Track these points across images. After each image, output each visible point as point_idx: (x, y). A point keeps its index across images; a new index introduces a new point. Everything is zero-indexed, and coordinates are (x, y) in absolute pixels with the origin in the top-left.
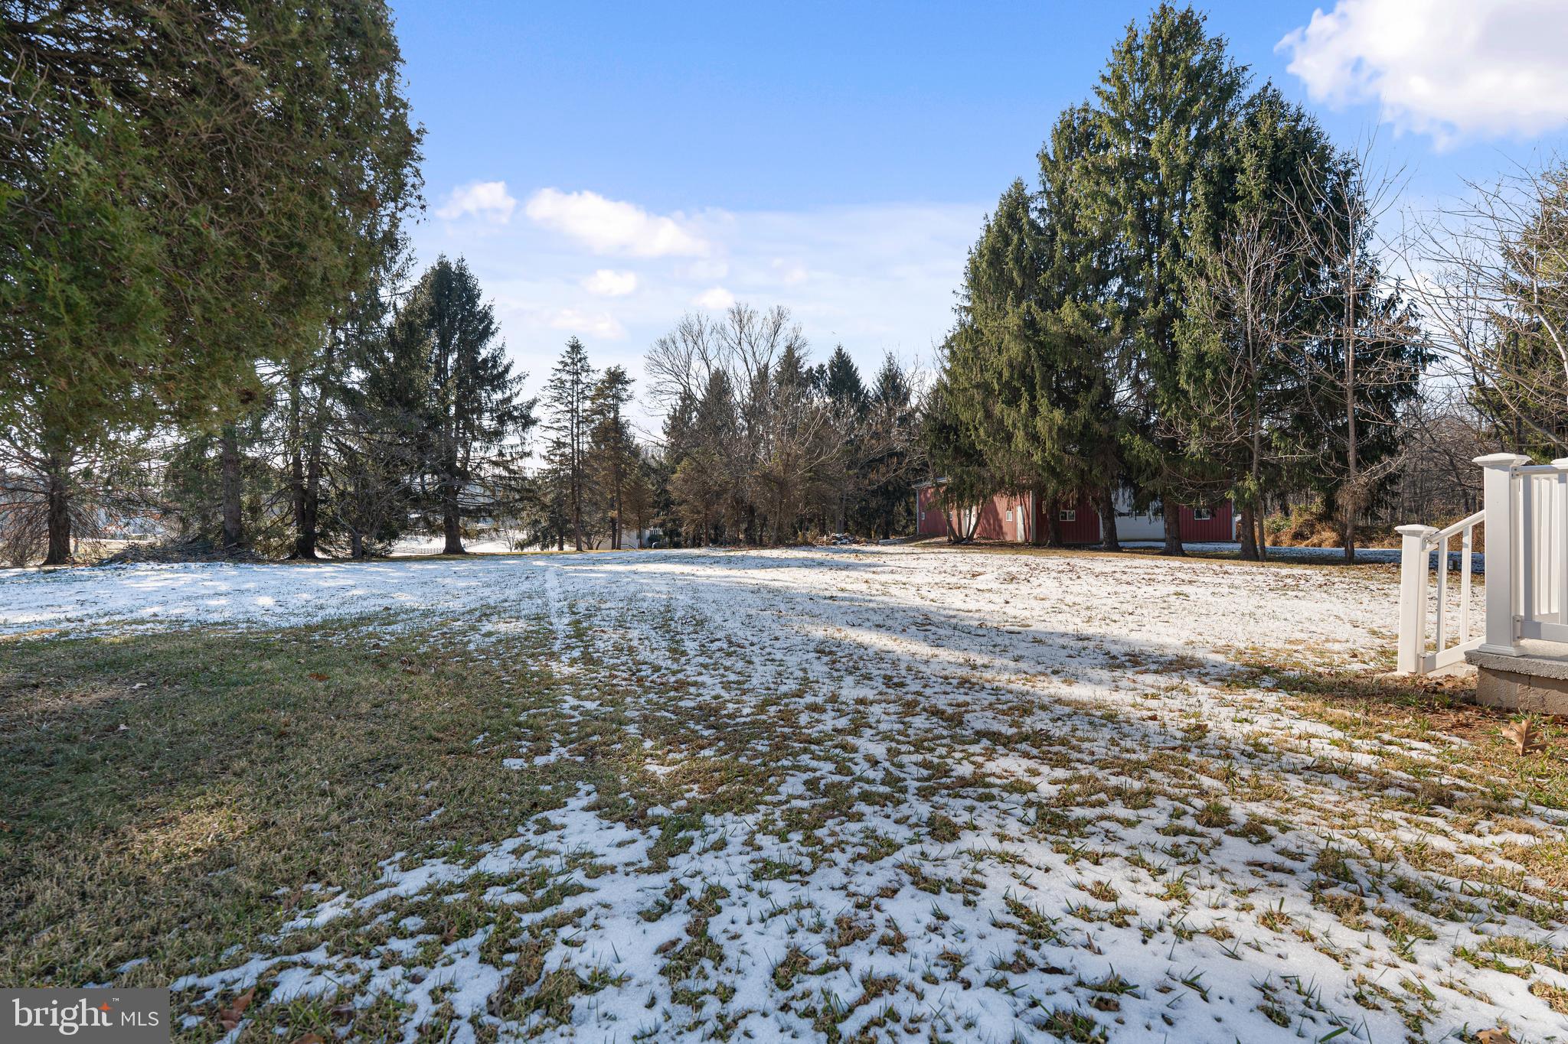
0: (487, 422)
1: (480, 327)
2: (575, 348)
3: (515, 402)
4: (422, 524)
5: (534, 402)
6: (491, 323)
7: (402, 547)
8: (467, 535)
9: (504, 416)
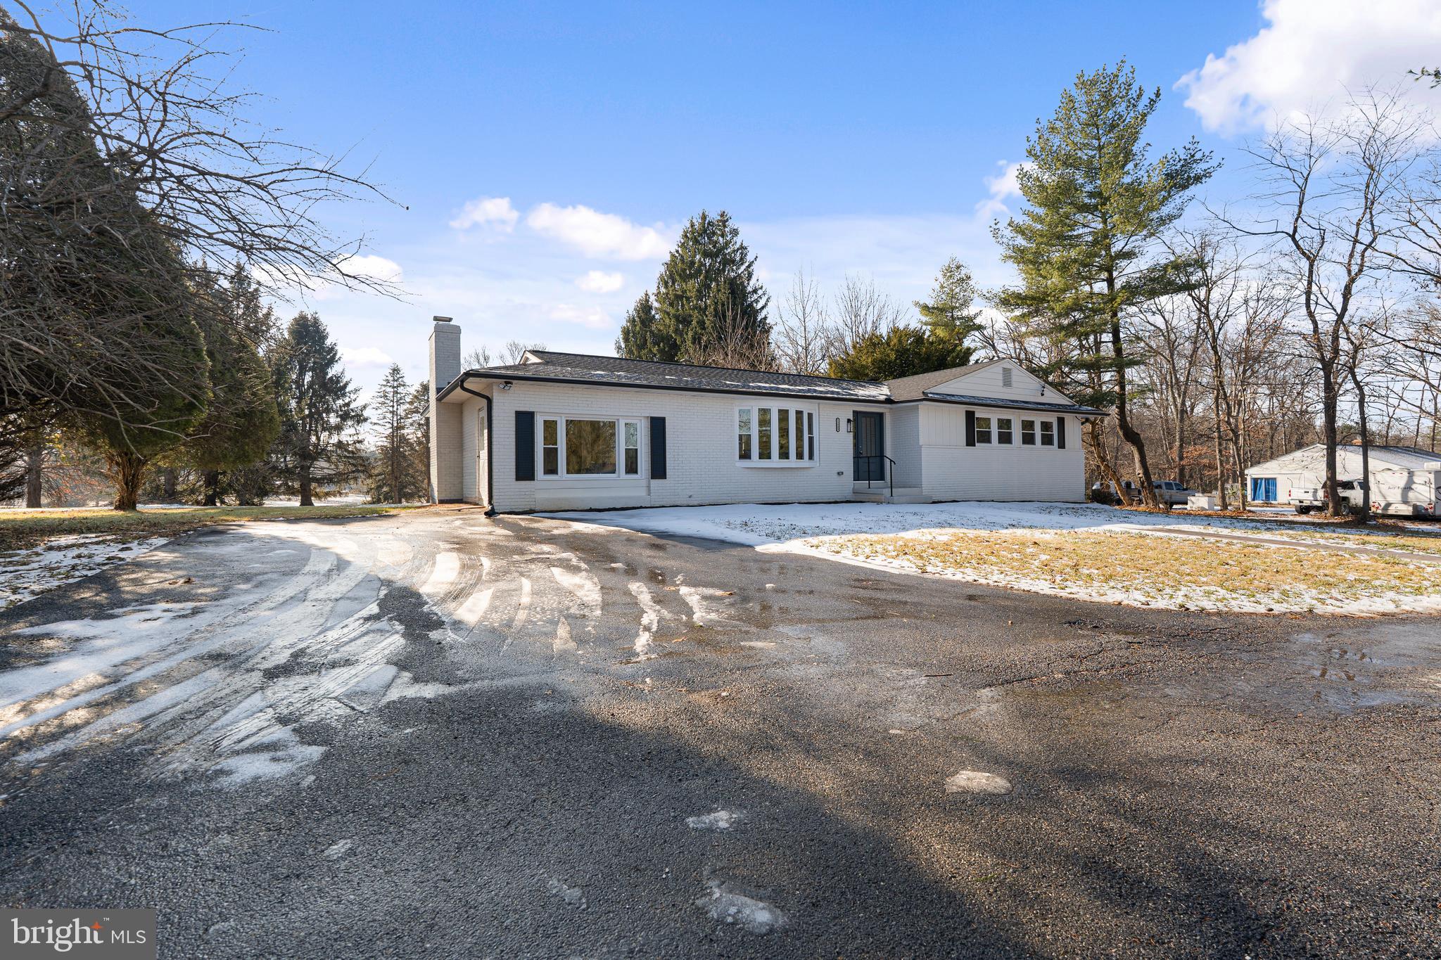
0: (333, 419)
1: (329, 356)
2: (396, 371)
3: (352, 406)
4: (282, 489)
5: (365, 407)
6: (335, 354)
7: (271, 503)
8: (318, 496)
9: (345, 417)
